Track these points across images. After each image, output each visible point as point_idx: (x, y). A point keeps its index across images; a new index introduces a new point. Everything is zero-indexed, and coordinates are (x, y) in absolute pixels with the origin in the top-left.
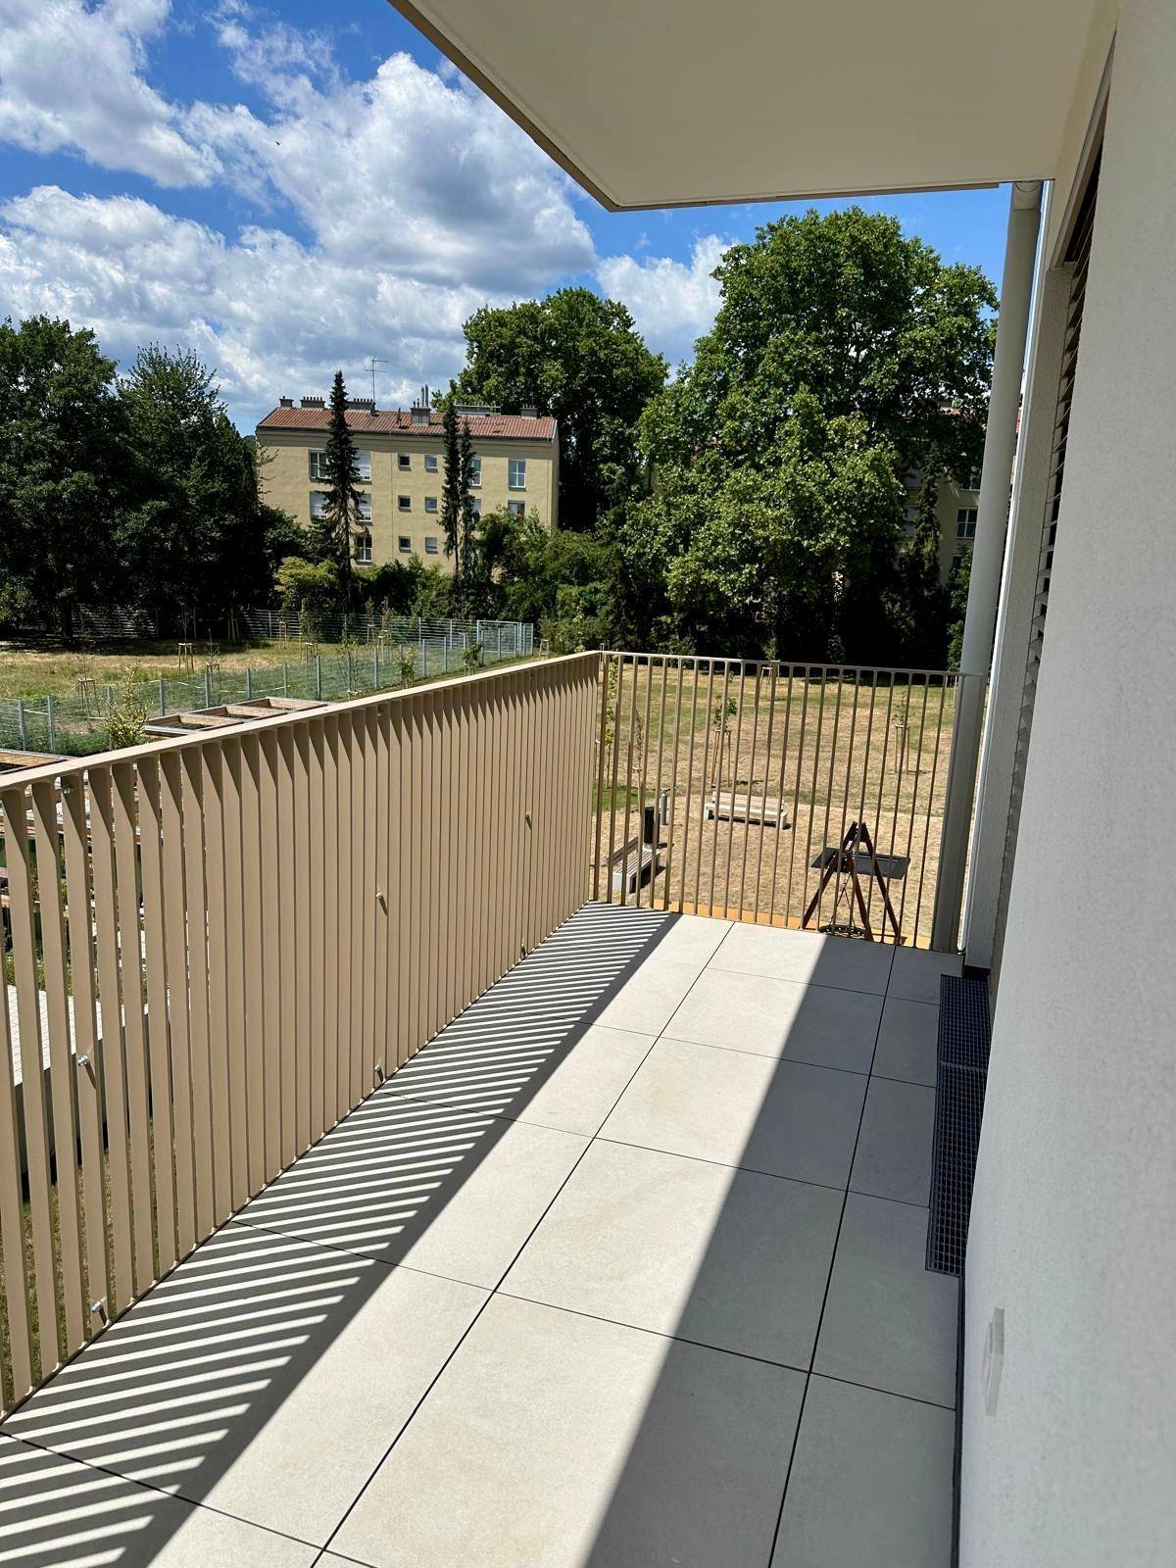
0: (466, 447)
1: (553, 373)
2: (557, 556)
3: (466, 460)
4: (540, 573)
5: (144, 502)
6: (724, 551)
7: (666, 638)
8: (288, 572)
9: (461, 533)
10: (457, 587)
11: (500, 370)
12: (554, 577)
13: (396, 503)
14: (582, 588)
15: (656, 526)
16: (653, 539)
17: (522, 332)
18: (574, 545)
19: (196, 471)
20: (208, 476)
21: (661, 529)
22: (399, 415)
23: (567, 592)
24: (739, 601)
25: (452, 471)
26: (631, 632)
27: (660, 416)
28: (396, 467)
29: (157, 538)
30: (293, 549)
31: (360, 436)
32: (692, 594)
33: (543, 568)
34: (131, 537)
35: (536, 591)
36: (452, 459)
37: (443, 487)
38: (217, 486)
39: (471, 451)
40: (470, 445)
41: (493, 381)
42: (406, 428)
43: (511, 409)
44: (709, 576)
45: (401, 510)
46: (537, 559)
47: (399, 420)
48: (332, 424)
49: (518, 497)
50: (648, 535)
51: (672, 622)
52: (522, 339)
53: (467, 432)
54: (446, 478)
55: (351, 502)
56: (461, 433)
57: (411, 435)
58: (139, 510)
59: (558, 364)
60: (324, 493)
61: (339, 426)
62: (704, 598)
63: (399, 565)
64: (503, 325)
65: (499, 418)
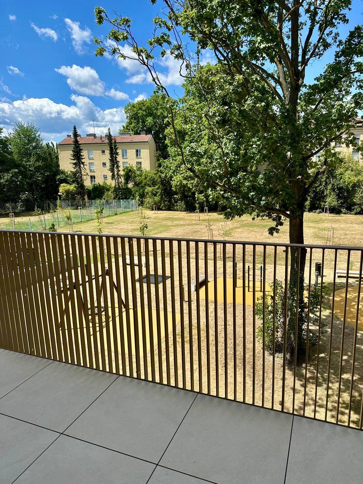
0: (115, 146)
1: (150, 121)
2: (146, 178)
3: (115, 150)
4: (141, 184)
5: (10, 170)
6: (189, 174)
7: (176, 202)
8: (62, 188)
9: (116, 173)
10: (117, 190)
11: (135, 121)
12: (145, 185)
13: (102, 165)
14: (154, 188)
15: (170, 167)
16: (169, 171)
17: (141, 109)
18: (151, 174)
19: (32, 159)
20: (37, 160)
21: (171, 168)
22: (101, 138)
23: (148, 189)
24: (195, 189)
25: (112, 154)
26: (166, 201)
27: (171, 132)
28: (101, 154)
29: (14, 181)
30: (65, 181)
31: (83, 145)
32: (180, 188)
33: (142, 182)
34: (6, 181)
35: (140, 189)
36: (111, 149)
37: (109, 159)
38: (40, 163)
39: (117, 147)
40: (116, 145)
41: (133, 125)
42: (103, 141)
43: (137, 133)
44: (185, 182)
45: (103, 167)
46: (140, 179)
47: (101, 139)
48: (74, 142)
49: (139, 160)
50: (168, 170)
51: (178, 197)
52: (140, 111)
53: (115, 142)
54: (110, 156)
55: (82, 166)
56: (113, 142)
57: (105, 143)
58: (8, 173)
59: (151, 118)
60: (72, 163)
61: (76, 142)
62: (184, 189)
63: (99, 184)
64: (134, 107)
65: (133, 136)
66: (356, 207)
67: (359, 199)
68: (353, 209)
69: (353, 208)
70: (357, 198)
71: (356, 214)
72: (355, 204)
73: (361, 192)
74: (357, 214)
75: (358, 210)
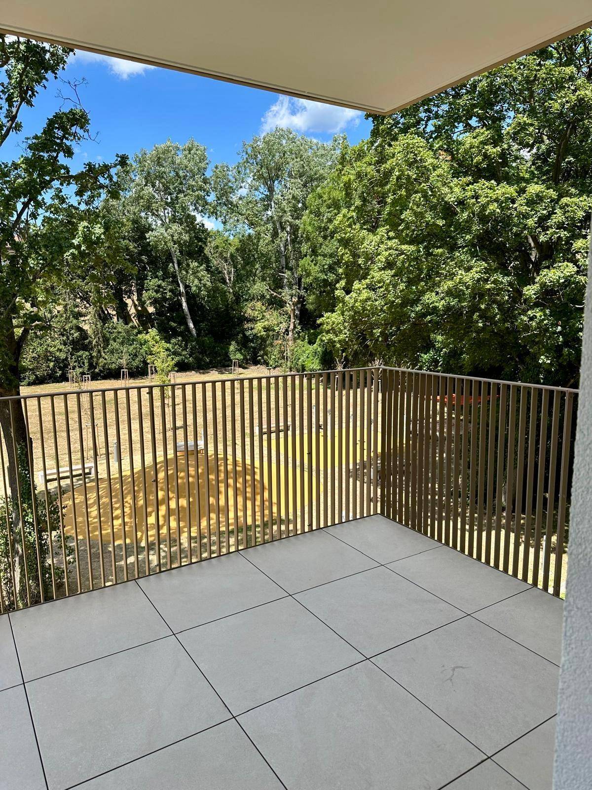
66: (27, 373)
67: (30, 361)
68: (24, 378)
69: (22, 375)
70: (27, 360)
71: (29, 384)
72: (25, 370)
73: (31, 351)
74: (31, 385)
75: (31, 379)
